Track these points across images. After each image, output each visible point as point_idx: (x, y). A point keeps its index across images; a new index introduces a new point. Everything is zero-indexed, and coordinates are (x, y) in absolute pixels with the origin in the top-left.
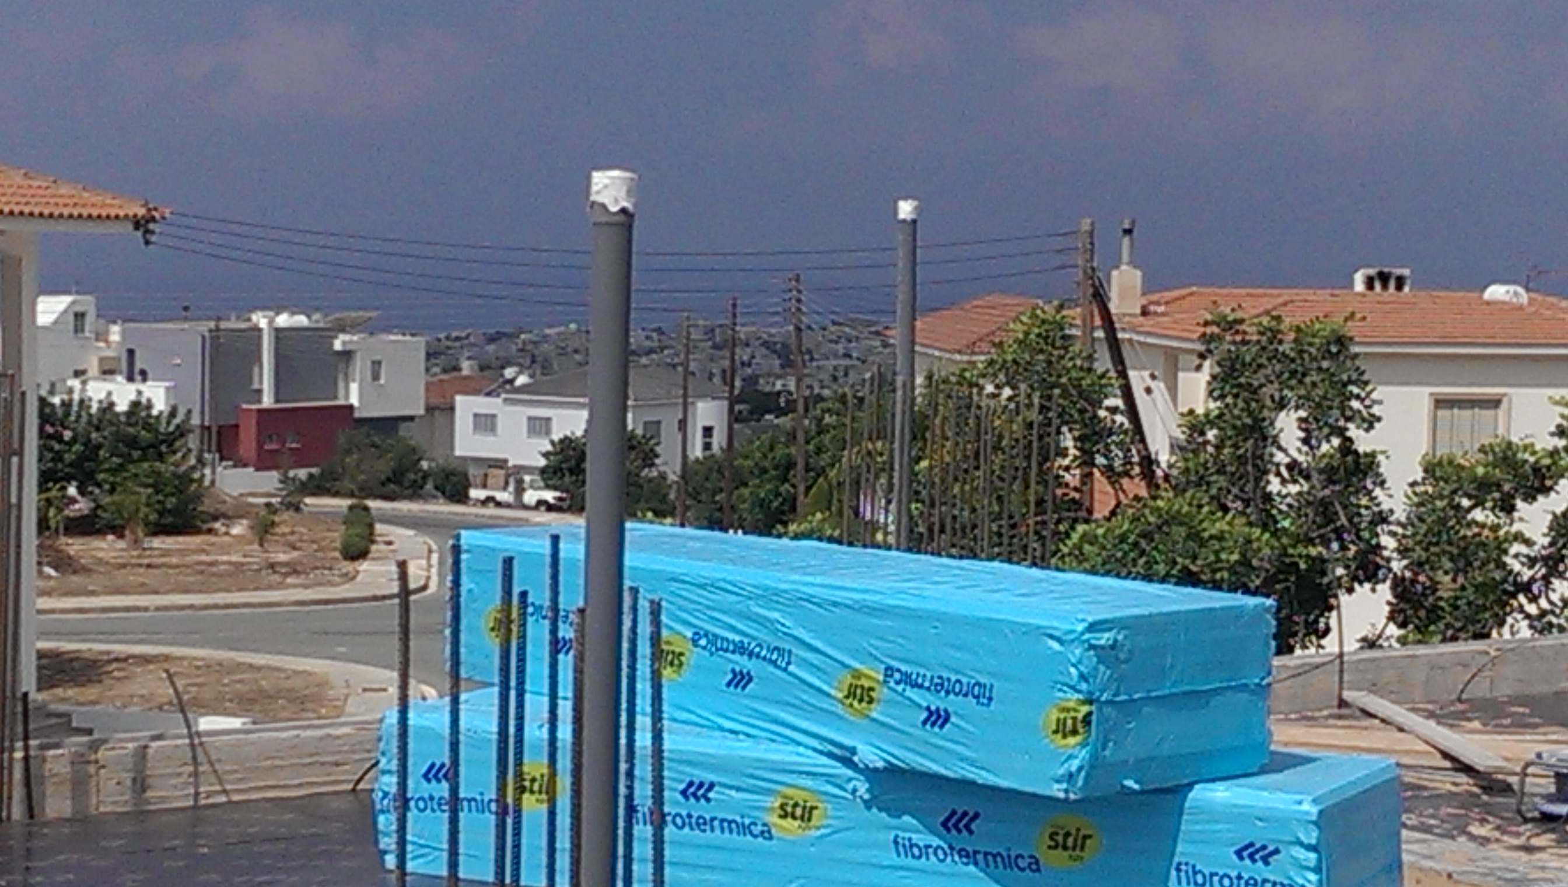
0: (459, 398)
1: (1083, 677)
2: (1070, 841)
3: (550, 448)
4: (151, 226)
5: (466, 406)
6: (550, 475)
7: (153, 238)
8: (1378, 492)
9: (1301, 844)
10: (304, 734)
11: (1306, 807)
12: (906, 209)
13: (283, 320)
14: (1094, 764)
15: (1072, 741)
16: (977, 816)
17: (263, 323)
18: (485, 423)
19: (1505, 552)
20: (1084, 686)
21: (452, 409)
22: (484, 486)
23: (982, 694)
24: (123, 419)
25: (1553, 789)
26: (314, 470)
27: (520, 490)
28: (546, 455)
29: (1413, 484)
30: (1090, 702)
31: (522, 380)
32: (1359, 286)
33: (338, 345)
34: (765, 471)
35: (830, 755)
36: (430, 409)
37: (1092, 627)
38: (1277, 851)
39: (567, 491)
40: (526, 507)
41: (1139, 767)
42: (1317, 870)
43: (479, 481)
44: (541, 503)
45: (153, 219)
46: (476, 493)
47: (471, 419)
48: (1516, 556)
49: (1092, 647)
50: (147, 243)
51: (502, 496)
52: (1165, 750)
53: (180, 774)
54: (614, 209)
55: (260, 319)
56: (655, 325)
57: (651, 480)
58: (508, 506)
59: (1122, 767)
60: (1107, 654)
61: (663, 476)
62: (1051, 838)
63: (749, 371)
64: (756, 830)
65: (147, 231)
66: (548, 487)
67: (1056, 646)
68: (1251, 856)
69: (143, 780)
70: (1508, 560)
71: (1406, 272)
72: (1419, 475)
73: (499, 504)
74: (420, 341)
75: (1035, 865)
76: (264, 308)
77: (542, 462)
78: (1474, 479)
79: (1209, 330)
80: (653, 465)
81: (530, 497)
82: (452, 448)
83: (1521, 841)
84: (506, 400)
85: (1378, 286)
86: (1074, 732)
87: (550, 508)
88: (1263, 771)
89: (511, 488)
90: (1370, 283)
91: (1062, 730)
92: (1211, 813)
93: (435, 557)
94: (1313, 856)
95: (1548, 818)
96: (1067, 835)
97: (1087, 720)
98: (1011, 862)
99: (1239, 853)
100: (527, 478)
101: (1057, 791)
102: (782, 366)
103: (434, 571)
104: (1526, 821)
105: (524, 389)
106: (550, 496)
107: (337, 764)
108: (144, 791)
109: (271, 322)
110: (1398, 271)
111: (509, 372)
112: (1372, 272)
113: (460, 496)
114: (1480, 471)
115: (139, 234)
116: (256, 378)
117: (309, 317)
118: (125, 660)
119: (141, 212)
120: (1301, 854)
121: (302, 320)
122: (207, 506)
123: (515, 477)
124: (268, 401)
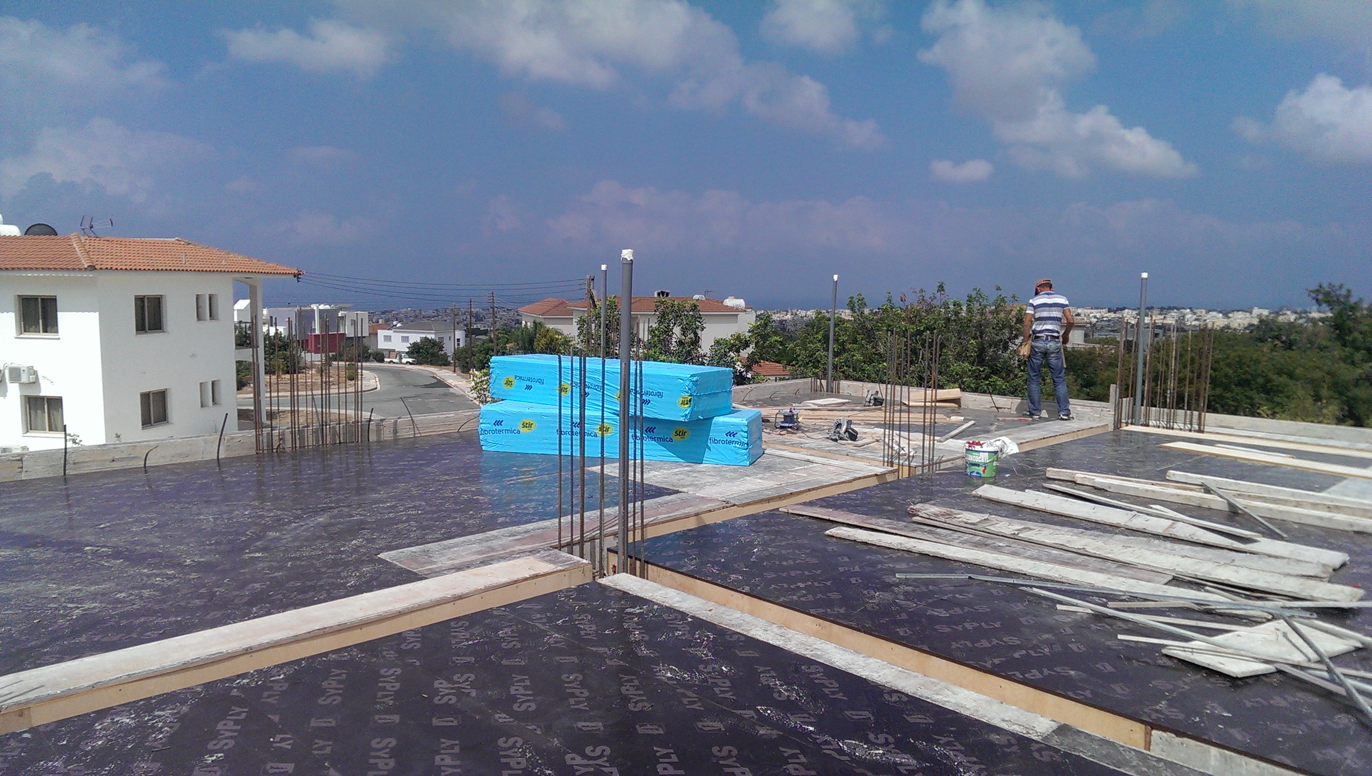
0: (379, 331)
1: (689, 389)
2: (681, 434)
3: (410, 346)
4: (299, 276)
5: (381, 333)
6: (410, 354)
7: (300, 280)
8: (699, 349)
9: (743, 431)
10: (440, 416)
11: (744, 422)
12: (604, 267)
13: (322, 307)
14: (692, 412)
15: (686, 406)
16: (655, 428)
17: (315, 308)
18: (387, 338)
19: (735, 364)
20: (690, 392)
21: (377, 334)
22: (389, 358)
23: (660, 395)
24: (272, 338)
25: (783, 420)
26: (334, 353)
27: (401, 358)
28: (408, 348)
29: (712, 346)
30: (690, 395)
31: (399, 325)
32: (656, 295)
33: (340, 315)
34: (481, 351)
35: (613, 413)
36: (370, 334)
37: (692, 376)
38: (736, 433)
39: (415, 358)
40: (404, 364)
41: (702, 413)
42: (747, 438)
43: (387, 356)
44: (407, 362)
45: (300, 274)
46: (386, 360)
47: (383, 337)
48: (738, 365)
49: (692, 381)
50: (298, 281)
51: (394, 360)
52: (708, 408)
53: (406, 429)
54: (629, 260)
55: (314, 307)
56: (436, 308)
57: (442, 355)
58: (397, 363)
59: (698, 413)
60: (695, 383)
61: (445, 354)
62: (676, 432)
63: (465, 322)
64: (592, 435)
65: (298, 278)
66: (410, 357)
67: (682, 381)
68: (730, 435)
69: (396, 430)
70: (736, 366)
71: (669, 291)
72: (713, 344)
73: (394, 363)
74: (367, 313)
75: (671, 440)
76: (316, 303)
77: (407, 350)
78: (731, 344)
79: (657, 304)
80: (442, 350)
81: (404, 360)
82: (377, 346)
83: (778, 433)
84: (394, 331)
85: (661, 295)
86: (687, 404)
87: (411, 364)
88: (730, 413)
89: (398, 358)
90: (659, 294)
91: (683, 403)
92: (718, 424)
93: (377, 379)
94: (746, 434)
95: (782, 427)
96: (680, 432)
97: (690, 401)
98: (664, 440)
99: (727, 434)
100: (403, 355)
101: (682, 419)
102: (476, 321)
103: (378, 383)
104: (777, 428)
105: (399, 328)
106: (410, 360)
107: (450, 425)
108: (396, 433)
109: (318, 307)
110: (667, 291)
111: (395, 323)
112: (659, 291)
113: (382, 361)
114: (732, 342)
115: (296, 279)
116: (313, 325)
117: (330, 306)
118: (284, 412)
119: (296, 272)
120: (742, 433)
121: (328, 307)
122: (302, 365)
123: (399, 355)
124: (317, 332)
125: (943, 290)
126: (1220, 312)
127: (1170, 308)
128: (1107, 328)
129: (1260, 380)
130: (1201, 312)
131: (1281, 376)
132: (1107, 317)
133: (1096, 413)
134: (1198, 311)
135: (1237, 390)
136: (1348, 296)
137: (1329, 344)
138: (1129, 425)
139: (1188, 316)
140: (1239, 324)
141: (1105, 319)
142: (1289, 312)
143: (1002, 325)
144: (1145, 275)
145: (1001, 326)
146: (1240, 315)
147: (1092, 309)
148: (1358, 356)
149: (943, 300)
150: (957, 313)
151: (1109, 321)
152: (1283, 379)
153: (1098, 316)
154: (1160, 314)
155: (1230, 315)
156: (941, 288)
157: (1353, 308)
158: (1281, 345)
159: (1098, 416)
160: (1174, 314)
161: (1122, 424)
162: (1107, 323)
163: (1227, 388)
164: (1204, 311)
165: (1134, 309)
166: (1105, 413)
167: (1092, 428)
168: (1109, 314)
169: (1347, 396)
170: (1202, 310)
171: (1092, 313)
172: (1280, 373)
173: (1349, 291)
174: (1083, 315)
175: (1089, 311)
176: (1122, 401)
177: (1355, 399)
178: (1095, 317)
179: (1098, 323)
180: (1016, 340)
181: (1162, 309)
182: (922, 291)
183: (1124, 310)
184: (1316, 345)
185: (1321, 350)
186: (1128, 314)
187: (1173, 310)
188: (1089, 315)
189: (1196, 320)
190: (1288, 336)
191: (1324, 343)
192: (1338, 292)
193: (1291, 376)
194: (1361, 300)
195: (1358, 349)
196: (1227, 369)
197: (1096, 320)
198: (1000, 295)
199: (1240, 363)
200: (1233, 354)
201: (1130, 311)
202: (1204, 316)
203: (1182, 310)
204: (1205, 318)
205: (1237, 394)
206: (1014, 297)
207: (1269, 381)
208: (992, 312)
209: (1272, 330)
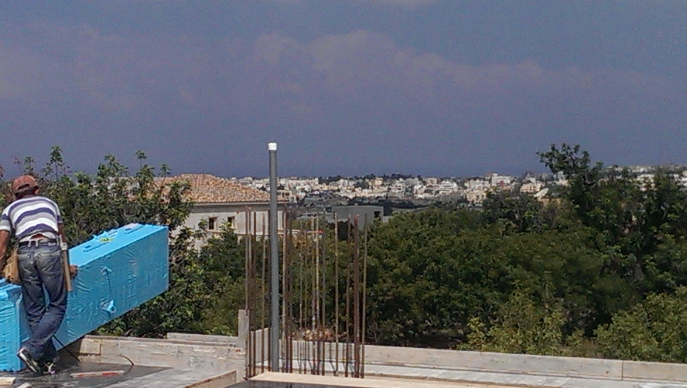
125: (59, 159)
126: (455, 181)
127: (396, 177)
128: (319, 206)
129: (493, 273)
130: (432, 182)
131: (515, 267)
132: (318, 190)
133: (222, 354)
134: (428, 180)
135: (467, 287)
136: (586, 160)
137: (568, 223)
138: (266, 371)
139: (416, 187)
140: (478, 197)
141: (316, 193)
142: (533, 180)
143: (150, 210)
144: (273, 147)
145: (147, 211)
146: (477, 184)
147: (298, 179)
148: (602, 237)
149: (62, 175)
150: (84, 194)
151: (320, 195)
152: (519, 271)
153: (306, 189)
154: (382, 185)
155: (466, 185)
156: (56, 156)
157: (593, 175)
158: (514, 225)
159: (224, 358)
160: (399, 183)
161: (257, 370)
162: (319, 198)
163: (454, 286)
164: (435, 180)
165: (351, 179)
166: (233, 353)
167: (209, 380)
168: (322, 186)
169: (593, 290)
170: (433, 179)
171: (299, 185)
172: (514, 262)
173: (586, 153)
174: (287, 188)
175: (294, 182)
176: (255, 334)
177: (602, 292)
178: (303, 190)
179: (306, 199)
180: (173, 231)
181: (385, 178)
182: (29, 160)
183: (339, 180)
184: (554, 225)
185: (560, 231)
186: (344, 185)
187: (398, 179)
188: (295, 188)
189: (426, 191)
190: (521, 213)
191: (564, 222)
192: (574, 156)
193: (528, 267)
194: (600, 165)
195: (601, 228)
196: (451, 260)
197: (304, 194)
198: (145, 166)
199: (468, 252)
200: (457, 241)
201: (346, 181)
202: (435, 186)
203: (410, 180)
204: (437, 189)
205: (466, 294)
206: (164, 168)
207: (503, 274)
208: (134, 192)
209: (502, 207)
